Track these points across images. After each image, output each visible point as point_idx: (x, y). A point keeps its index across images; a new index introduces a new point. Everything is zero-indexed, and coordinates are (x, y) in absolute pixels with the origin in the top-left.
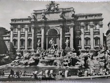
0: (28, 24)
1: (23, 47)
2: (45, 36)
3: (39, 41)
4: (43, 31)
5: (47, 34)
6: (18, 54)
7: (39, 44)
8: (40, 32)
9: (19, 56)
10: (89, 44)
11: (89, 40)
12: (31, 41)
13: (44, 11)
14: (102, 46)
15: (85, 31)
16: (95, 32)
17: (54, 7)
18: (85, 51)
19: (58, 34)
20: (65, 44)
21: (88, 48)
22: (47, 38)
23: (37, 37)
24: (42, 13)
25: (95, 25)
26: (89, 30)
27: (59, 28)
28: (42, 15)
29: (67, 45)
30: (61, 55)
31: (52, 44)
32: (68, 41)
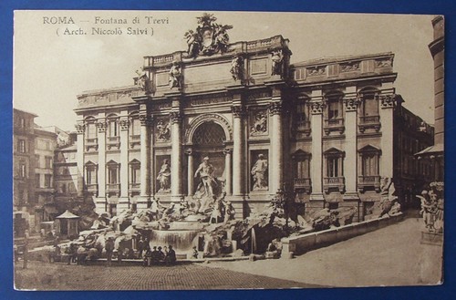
0: (127, 107)
1: (117, 189)
2: (183, 148)
3: (164, 167)
4: (175, 129)
5: (190, 142)
6: (100, 212)
7: (163, 179)
8: (168, 136)
10: (340, 175)
11: (340, 160)
12: (139, 168)
13: (179, 55)
14: (389, 180)
15: (326, 124)
16: (363, 128)
17: (214, 38)
18: (324, 201)
19: (228, 139)
20: (252, 176)
21: (336, 189)
22: (190, 158)
23: (156, 154)
24: (172, 65)
25: (364, 99)
26: (341, 122)
27: (229, 117)
28: (172, 74)
29: (259, 181)
30: (227, 216)
31: (205, 178)
32: (263, 166)
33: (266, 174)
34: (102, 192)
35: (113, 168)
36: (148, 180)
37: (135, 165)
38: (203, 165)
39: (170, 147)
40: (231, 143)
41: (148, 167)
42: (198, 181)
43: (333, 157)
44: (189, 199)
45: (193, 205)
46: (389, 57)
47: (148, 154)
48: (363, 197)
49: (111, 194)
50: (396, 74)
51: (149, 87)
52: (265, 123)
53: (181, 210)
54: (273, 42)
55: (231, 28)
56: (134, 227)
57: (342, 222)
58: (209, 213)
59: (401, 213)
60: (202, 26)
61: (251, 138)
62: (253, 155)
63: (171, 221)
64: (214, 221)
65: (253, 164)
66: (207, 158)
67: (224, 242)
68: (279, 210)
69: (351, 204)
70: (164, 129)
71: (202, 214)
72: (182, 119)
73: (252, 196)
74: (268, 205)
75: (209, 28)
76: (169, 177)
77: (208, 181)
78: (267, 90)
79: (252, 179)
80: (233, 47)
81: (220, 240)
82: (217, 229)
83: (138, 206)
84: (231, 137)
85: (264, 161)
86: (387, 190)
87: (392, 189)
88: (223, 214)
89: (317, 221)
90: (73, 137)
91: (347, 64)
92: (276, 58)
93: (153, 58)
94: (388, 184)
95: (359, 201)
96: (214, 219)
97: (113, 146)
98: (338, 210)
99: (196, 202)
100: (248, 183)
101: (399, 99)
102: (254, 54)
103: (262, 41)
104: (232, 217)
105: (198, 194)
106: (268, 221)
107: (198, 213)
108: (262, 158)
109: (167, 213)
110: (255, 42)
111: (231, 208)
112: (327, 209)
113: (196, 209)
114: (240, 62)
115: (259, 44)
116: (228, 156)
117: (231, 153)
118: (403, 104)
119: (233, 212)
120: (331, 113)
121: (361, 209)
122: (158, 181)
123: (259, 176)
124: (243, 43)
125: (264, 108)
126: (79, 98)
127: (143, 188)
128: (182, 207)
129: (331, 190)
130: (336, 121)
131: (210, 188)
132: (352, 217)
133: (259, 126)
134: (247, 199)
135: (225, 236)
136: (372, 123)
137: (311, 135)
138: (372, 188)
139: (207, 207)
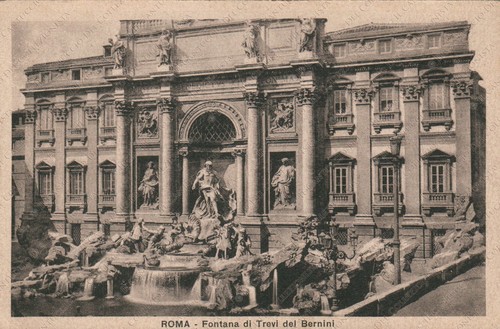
0: (98, 90)
1: (80, 204)
2: (174, 147)
3: (149, 172)
4: (165, 121)
5: (185, 139)
6: (56, 236)
8: (154, 129)
14: (467, 200)
15: (376, 120)
16: (428, 125)
18: (375, 227)
19: (239, 137)
20: (272, 188)
22: (185, 162)
23: (138, 154)
25: (428, 85)
26: (397, 116)
27: (240, 106)
28: (160, 47)
29: (283, 196)
31: (208, 190)
32: (288, 176)
33: (292, 186)
34: (60, 206)
35: (76, 172)
36: (127, 192)
37: (107, 168)
38: (203, 172)
39: (158, 146)
40: (244, 142)
41: (126, 172)
44: (183, 219)
45: (190, 229)
46: (463, 28)
47: (126, 153)
48: (429, 222)
49: (72, 209)
50: (473, 52)
52: (291, 116)
53: (173, 235)
58: (212, 242)
61: (271, 136)
62: (274, 160)
63: (162, 254)
64: (221, 254)
65: (274, 171)
66: (209, 163)
67: (237, 287)
68: (311, 237)
69: (412, 232)
70: (149, 121)
71: (205, 242)
72: (173, 107)
73: (274, 217)
74: (296, 230)
76: (157, 187)
77: (212, 195)
78: (295, 70)
81: (232, 285)
83: (112, 227)
84: (243, 135)
85: (289, 168)
86: (465, 214)
87: (471, 213)
88: (234, 243)
89: (365, 256)
91: (404, 36)
93: (134, 22)
94: (466, 204)
95: (425, 227)
96: (221, 252)
97: (75, 141)
99: (194, 225)
100: (267, 198)
102: (274, 21)
105: (198, 212)
106: (297, 259)
107: (196, 241)
108: (287, 164)
109: (155, 241)
111: (246, 237)
112: (378, 238)
113: (194, 234)
114: (256, 33)
116: (239, 160)
117: (244, 155)
119: (248, 243)
120: (383, 104)
121: (427, 239)
122: (140, 192)
123: (283, 189)
125: (289, 96)
126: (29, 73)
127: (119, 199)
128: (174, 231)
129: (384, 211)
130: (391, 116)
131: (214, 204)
132: (414, 250)
133: (282, 120)
134: (266, 222)
135: (240, 280)
136: (441, 119)
137: (355, 133)
138: (442, 210)
139: (210, 233)
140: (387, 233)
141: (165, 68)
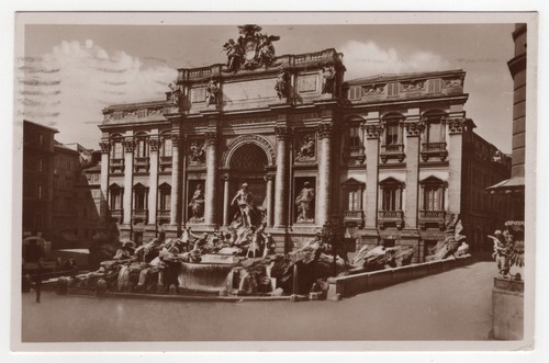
0: (159, 125)
1: (143, 216)
2: (219, 172)
3: (198, 192)
4: (210, 151)
5: (226, 166)
6: (125, 241)
7: (195, 206)
8: (203, 159)
9: (128, 247)
10: (397, 209)
11: (398, 192)
12: (169, 193)
13: (217, 69)
14: (456, 216)
15: (383, 151)
16: (426, 156)
17: (257, 50)
18: (379, 238)
19: (270, 164)
20: (296, 206)
21: (393, 224)
22: (226, 183)
23: (189, 178)
24: (209, 79)
25: (429, 123)
26: (400, 148)
27: (272, 139)
28: (209, 90)
29: (304, 212)
30: (266, 250)
31: (244, 206)
32: (309, 195)
33: (312, 204)
34: (127, 218)
35: (140, 192)
36: (179, 207)
37: (164, 190)
38: (241, 192)
39: (205, 171)
40: (274, 169)
41: (179, 192)
42: (234, 211)
43: (391, 188)
44: (224, 230)
45: (228, 236)
46: (459, 75)
47: (180, 177)
48: (424, 234)
49: (137, 221)
50: (467, 95)
51: (183, 103)
52: (313, 147)
53: (215, 241)
54: (324, 56)
55: (277, 38)
56: (161, 259)
57: (399, 262)
59: (469, 255)
60: (244, 36)
61: (296, 164)
62: (299, 183)
63: (203, 253)
64: (251, 255)
65: (298, 192)
66: (245, 184)
67: (262, 278)
68: (326, 245)
69: (409, 242)
70: (199, 151)
71: (239, 246)
72: (218, 141)
73: (297, 228)
74: (313, 239)
75: (252, 39)
76: (203, 205)
77: (247, 210)
78: (317, 110)
79: (296, 209)
80: (279, 61)
81: (257, 277)
82: (254, 264)
83: (167, 234)
84: (274, 161)
85: (310, 190)
86: (454, 228)
87: (459, 227)
89: (369, 260)
90: (97, 157)
91: (409, 83)
92: (328, 74)
93: (189, 71)
94: (455, 221)
95: (420, 239)
96: (251, 253)
97: (141, 168)
98: (394, 248)
99: (232, 233)
100: (290, 214)
101: (470, 124)
102: (302, 69)
103: (311, 55)
104: (272, 251)
105: (235, 225)
106: (312, 257)
107: (233, 245)
108: (308, 186)
109: (199, 245)
110: (304, 56)
111: (271, 241)
112: (381, 247)
113: (231, 240)
114: (286, 78)
115: (308, 58)
116: (269, 183)
117: (273, 179)
118: (474, 130)
119: (273, 246)
120: (389, 139)
121: (422, 248)
122: (190, 208)
123: (304, 207)
124: (290, 56)
125: (312, 131)
126: (105, 113)
127: (172, 216)
128: (216, 238)
129: (386, 225)
130: (396, 148)
131: (248, 217)
132: (410, 257)
133: (305, 150)
134: (290, 232)
135: (264, 274)
136: (437, 150)
137: (365, 162)
138: (435, 225)
139: (244, 239)
140: (388, 243)
141: (213, 107)
